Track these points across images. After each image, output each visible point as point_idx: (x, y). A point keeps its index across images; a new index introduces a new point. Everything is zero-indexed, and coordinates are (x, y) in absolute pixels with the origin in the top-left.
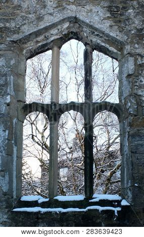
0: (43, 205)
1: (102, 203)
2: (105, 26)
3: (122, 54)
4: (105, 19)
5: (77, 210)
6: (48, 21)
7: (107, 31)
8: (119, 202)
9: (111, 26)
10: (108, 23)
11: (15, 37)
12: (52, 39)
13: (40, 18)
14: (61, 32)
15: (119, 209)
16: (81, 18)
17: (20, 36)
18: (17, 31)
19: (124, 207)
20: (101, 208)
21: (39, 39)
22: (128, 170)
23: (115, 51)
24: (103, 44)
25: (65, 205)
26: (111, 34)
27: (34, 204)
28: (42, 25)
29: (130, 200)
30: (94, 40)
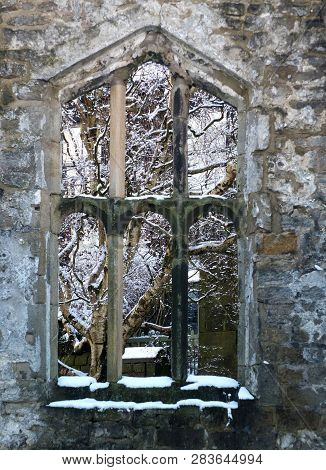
0: (99, 395)
1: (205, 393)
2: (215, 47)
3: (247, 101)
4: (215, 32)
5: (159, 405)
6: (108, 34)
7: (220, 59)
8: (234, 391)
9: (227, 49)
10: (221, 41)
11: (47, 72)
12: (112, 67)
13: (92, 31)
14: (130, 54)
15: (233, 405)
16: (170, 29)
17: (56, 70)
18: (50, 58)
19: (242, 403)
20: (202, 404)
21: (88, 67)
22: (252, 332)
23: (233, 93)
24: (210, 80)
25: (139, 395)
26: (227, 66)
27: (83, 392)
28: (96, 46)
29: (254, 389)
30: (193, 70)
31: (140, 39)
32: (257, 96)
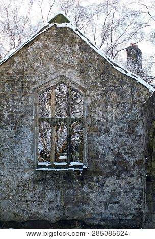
0: (48, 167)
1: (75, 166)
2: (77, 80)
3: (85, 94)
4: (77, 77)
5: (63, 169)
6: (51, 77)
7: (79, 83)
8: (82, 166)
9: (80, 81)
10: (79, 79)
11: (36, 86)
12: (52, 85)
13: (47, 76)
14: (57, 82)
15: (82, 170)
16: (66, 76)
17: (38, 86)
18: (36, 83)
19: (84, 169)
20: (74, 169)
21: (46, 86)
22: (86, 152)
23: (82, 92)
24: (76, 88)
25: (58, 167)
26: (80, 85)
27: (45, 166)
28: (48, 80)
29: (87, 165)
30: (72, 86)
31: (59, 78)
32: (88, 93)
